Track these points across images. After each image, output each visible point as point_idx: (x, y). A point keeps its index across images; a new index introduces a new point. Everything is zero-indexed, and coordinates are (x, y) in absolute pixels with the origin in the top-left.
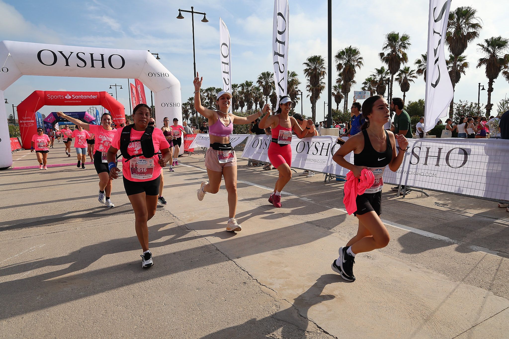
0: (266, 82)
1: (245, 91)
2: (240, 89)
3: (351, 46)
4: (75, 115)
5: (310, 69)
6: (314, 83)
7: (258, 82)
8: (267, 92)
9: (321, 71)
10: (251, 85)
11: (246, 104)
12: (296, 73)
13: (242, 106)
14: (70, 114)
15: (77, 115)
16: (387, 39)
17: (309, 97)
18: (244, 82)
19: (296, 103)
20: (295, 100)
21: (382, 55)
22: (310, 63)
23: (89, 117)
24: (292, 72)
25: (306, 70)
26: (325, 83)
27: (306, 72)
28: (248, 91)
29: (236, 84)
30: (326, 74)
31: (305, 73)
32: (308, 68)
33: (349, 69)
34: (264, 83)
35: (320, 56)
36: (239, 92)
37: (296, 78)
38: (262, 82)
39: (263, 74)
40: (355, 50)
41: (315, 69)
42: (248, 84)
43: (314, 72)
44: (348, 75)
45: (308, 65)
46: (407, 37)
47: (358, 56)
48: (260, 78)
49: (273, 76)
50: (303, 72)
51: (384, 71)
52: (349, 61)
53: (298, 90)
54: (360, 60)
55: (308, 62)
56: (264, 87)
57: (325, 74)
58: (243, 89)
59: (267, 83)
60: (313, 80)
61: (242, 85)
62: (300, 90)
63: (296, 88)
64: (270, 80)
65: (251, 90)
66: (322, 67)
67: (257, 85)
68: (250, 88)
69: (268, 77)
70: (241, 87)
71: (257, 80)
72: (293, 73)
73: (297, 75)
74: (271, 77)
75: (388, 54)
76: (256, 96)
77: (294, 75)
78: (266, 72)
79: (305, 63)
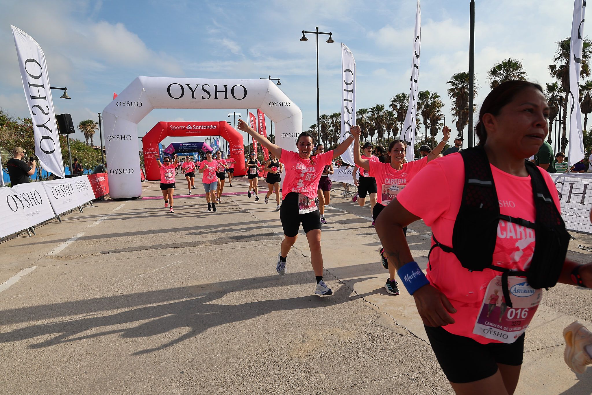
0: (400, 105)
1: (376, 116)
2: (370, 114)
3: (510, 59)
4: (193, 146)
5: (455, 88)
6: (461, 105)
7: (391, 106)
8: (403, 117)
10: (383, 109)
11: (376, 131)
12: (439, 94)
13: (372, 134)
14: (189, 145)
15: (195, 146)
16: (560, 48)
17: (455, 123)
18: (375, 106)
19: (439, 130)
20: (437, 126)
21: (552, 67)
22: (456, 82)
23: (207, 148)
24: (433, 93)
25: (451, 90)
26: (476, 105)
27: (451, 93)
28: (379, 117)
29: (365, 108)
30: (477, 93)
31: (449, 94)
32: (454, 87)
34: (398, 107)
36: (369, 117)
38: (396, 106)
39: (398, 96)
40: (516, 63)
41: (463, 88)
42: (380, 108)
43: (461, 93)
45: (453, 84)
46: (589, 43)
47: (519, 71)
48: (394, 101)
49: (409, 99)
50: (447, 93)
51: (557, 87)
52: (507, 77)
53: (441, 114)
54: (522, 75)
55: (454, 80)
56: (398, 111)
58: (373, 115)
59: (402, 106)
60: (459, 102)
61: (373, 110)
62: (442, 115)
63: (438, 111)
64: (406, 103)
65: (382, 115)
67: (390, 109)
68: (381, 113)
69: (404, 100)
70: (371, 112)
71: (391, 103)
72: (435, 93)
73: (439, 97)
75: (562, 67)
76: (388, 122)
77: (435, 96)
78: (401, 93)
79: (449, 82)
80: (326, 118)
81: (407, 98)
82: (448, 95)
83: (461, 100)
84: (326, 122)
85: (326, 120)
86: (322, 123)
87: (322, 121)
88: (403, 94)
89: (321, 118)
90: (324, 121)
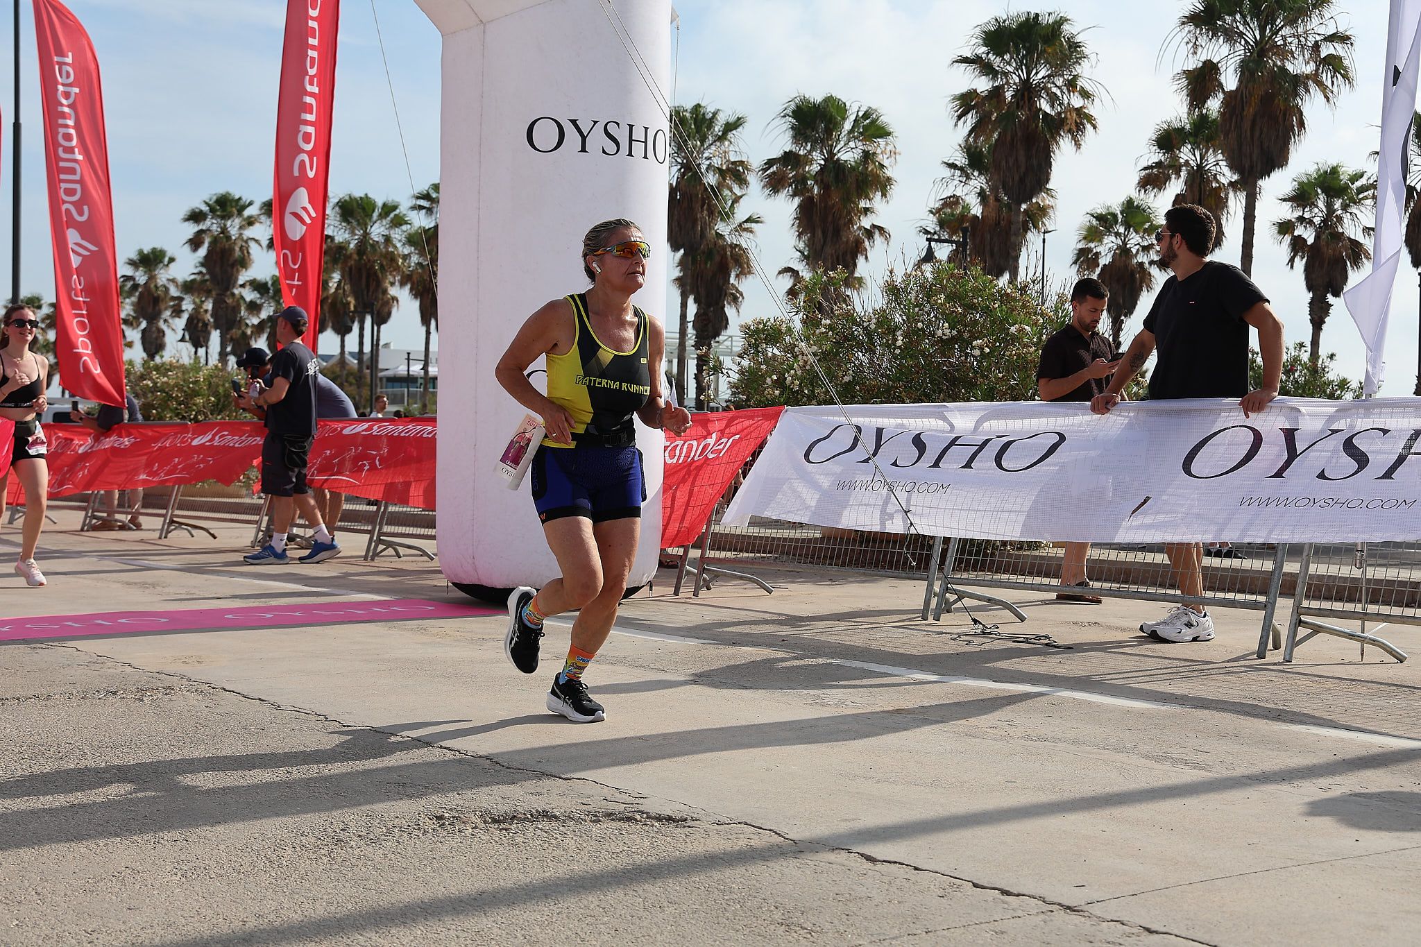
0: (682, 165)
5: (997, 93)
6: (1022, 180)
9: (1070, 109)
22: (994, 58)
24: (863, 109)
25: (967, 102)
31: (959, 117)
32: (983, 85)
33: (1267, 100)
35: (1061, 22)
37: (880, 147)
41: (1027, 92)
43: (1022, 115)
44: (1257, 133)
45: (986, 68)
47: (1319, 26)
49: (730, 135)
50: (947, 110)
53: (874, 226)
54: (1332, 49)
55: (983, 50)
57: (1088, 126)
60: (1011, 162)
62: (881, 229)
63: (868, 212)
64: (712, 157)
66: (1071, 84)
72: (866, 115)
73: (889, 134)
74: (722, 138)
77: (871, 128)
78: (689, 105)
79: (965, 60)
80: (240, 212)
81: (718, 129)
82: (956, 125)
83: (1022, 153)
84: (233, 230)
85: (233, 226)
86: (215, 241)
87: (215, 228)
88: (698, 106)
89: (212, 210)
90: (224, 230)
